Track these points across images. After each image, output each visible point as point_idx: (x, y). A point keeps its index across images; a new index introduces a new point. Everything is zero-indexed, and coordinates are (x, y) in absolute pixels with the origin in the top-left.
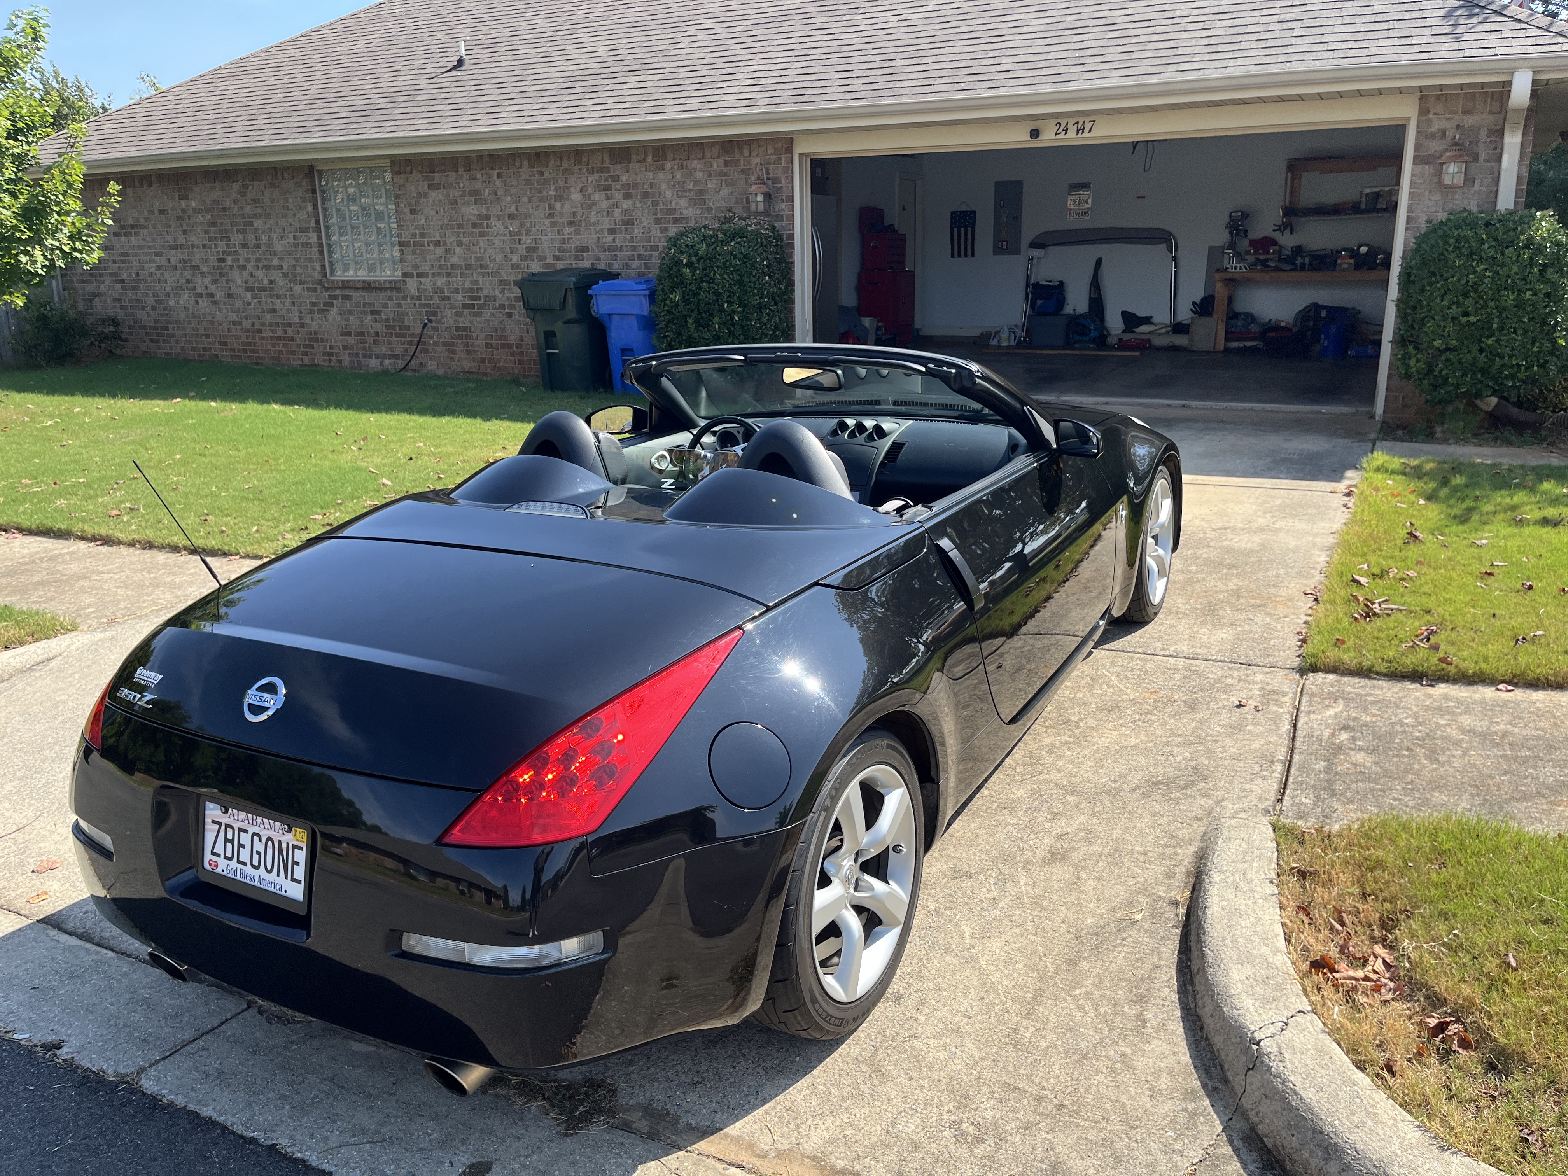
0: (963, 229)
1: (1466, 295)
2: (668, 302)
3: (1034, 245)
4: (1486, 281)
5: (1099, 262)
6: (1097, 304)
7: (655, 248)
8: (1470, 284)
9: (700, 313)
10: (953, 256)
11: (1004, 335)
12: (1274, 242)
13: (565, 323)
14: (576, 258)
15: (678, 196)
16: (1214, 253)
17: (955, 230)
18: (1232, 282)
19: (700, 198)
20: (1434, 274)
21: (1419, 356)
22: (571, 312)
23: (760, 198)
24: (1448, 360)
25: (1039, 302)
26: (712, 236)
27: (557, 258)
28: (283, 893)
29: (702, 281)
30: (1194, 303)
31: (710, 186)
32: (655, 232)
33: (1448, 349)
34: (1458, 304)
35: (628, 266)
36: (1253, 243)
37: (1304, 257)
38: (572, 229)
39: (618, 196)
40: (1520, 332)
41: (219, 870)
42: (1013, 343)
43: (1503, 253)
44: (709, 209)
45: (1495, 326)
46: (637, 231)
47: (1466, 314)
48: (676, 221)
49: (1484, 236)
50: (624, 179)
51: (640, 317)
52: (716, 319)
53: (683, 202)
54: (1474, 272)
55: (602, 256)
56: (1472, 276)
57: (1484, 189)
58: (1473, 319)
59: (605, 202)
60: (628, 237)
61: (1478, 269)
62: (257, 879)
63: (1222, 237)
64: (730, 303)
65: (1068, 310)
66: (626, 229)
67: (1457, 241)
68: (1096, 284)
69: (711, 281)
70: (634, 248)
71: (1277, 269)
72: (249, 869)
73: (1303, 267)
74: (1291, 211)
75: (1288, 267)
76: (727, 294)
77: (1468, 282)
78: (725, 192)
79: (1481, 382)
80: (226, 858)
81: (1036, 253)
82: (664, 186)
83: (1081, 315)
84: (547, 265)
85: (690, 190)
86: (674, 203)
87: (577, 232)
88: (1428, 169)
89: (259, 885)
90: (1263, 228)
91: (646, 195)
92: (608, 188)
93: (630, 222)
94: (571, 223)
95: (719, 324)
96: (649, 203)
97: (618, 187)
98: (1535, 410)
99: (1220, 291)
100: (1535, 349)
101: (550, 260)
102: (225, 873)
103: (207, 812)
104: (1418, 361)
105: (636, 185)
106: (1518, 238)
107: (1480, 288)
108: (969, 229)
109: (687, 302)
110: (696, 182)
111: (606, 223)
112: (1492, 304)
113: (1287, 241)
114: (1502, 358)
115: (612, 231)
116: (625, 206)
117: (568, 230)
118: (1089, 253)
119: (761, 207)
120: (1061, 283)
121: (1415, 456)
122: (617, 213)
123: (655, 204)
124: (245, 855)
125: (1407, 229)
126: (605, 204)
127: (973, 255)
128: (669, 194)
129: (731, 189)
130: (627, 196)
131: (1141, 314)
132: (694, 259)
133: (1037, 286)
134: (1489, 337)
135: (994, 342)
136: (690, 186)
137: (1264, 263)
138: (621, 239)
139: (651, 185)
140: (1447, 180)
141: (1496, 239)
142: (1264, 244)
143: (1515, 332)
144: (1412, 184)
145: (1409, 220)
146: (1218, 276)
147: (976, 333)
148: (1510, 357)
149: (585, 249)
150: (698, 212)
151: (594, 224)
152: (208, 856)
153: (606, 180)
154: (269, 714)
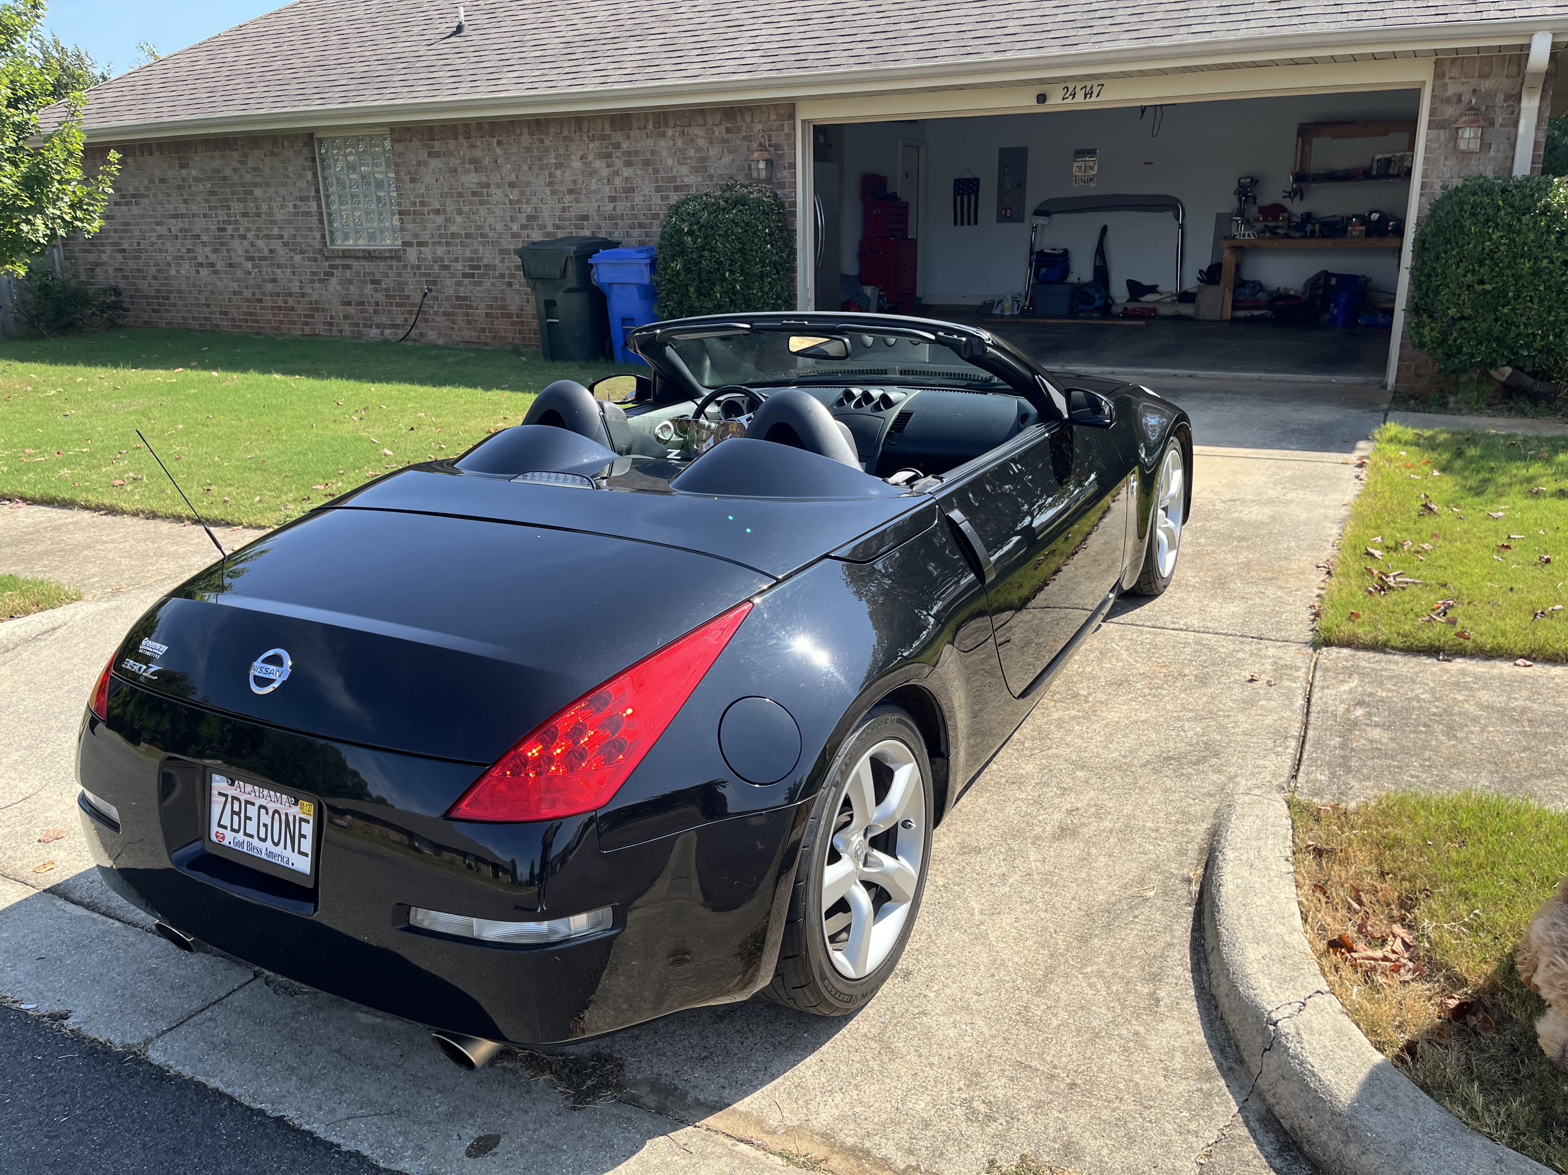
0: (966, 197)
1: (1481, 263)
2: (669, 271)
3: (1039, 212)
4: (1502, 248)
5: (1104, 230)
6: (1102, 273)
7: (656, 216)
8: (1486, 251)
9: (701, 282)
10: (955, 224)
11: (1007, 304)
12: (1284, 209)
13: (566, 292)
14: (577, 227)
15: (679, 163)
16: (1222, 220)
17: (959, 197)
18: (1240, 250)
19: (702, 165)
20: (1449, 241)
21: (1433, 325)
22: (572, 280)
23: (762, 165)
24: (1462, 329)
25: (1043, 271)
26: (714, 204)
27: (557, 227)
28: (290, 866)
29: (704, 250)
30: (1201, 271)
31: (711, 152)
32: (656, 200)
33: (1463, 318)
34: (1473, 272)
35: (628, 235)
36: (1262, 210)
37: (1314, 225)
38: (572, 197)
39: (618, 163)
40: (1536, 300)
41: (225, 842)
42: (1016, 312)
43: (1519, 220)
44: (711, 177)
45: (1511, 294)
46: (638, 199)
47: (1481, 282)
48: (677, 189)
49: (1500, 203)
50: (625, 146)
51: (641, 286)
52: (718, 288)
53: (684, 170)
54: (1490, 240)
55: (603, 225)
56: (1488, 243)
57: (1500, 155)
58: (1488, 287)
59: (606, 170)
60: (629, 205)
61: (1495, 237)
62: (264, 851)
63: (1230, 204)
64: (732, 272)
65: (1072, 278)
66: (627, 198)
67: (1473, 207)
68: (1101, 252)
69: (713, 250)
70: (635, 216)
71: (1287, 236)
72: (255, 842)
73: (1313, 235)
74: (1301, 178)
75: (1297, 234)
76: (728, 262)
77: (1483, 249)
78: (727, 159)
79: (1497, 351)
80: (233, 830)
81: (1040, 221)
82: (665, 153)
83: (1085, 285)
84: (547, 234)
85: (691, 158)
86: (675, 170)
87: (578, 201)
88: (1443, 134)
89: (265, 857)
90: (1271, 195)
91: (646, 163)
92: (609, 156)
93: (631, 190)
94: (571, 192)
95: (721, 293)
96: (650, 171)
97: (619, 154)
98: (1549, 380)
99: (1228, 259)
100: (1551, 318)
101: (550, 229)
102: (232, 845)
103: (213, 784)
104: (1432, 329)
105: (637, 153)
106: (1535, 205)
107: (1496, 257)
108: (973, 197)
109: (688, 270)
110: (698, 149)
111: (607, 191)
112: (1508, 272)
113: (1297, 208)
114: (1518, 327)
115: (613, 199)
116: (626, 174)
117: (568, 198)
118: (1095, 221)
119: (763, 175)
120: (1066, 252)
121: (1428, 426)
122: (618, 181)
123: (656, 171)
124: (252, 828)
125: (1421, 195)
126: (605, 172)
127: (976, 223)
128: (670, 162)
129: (732, 156)
130: (628, 164)
131: (1146, 282)
132: (695, 227)
133: (1041, 254)
134: (1504, 306)
135: (997, 311)
136: (692, 153)
137: (1273, 231)
138: (622, 207)
139: (653, 152)
140: (1463, 146)
141: (1512, 206)
142: (1273, 211)
143: (1531, 301)
144: (1427, 149)
145: (1423, 186)
146: (1226, 244)
147: (978, 302)
148: (1526, 326)
149: (585, 218)
150: (700, 179)
151: (594, 192)
152: (215, 828)
153: (607, 147)
154: (276, 685)
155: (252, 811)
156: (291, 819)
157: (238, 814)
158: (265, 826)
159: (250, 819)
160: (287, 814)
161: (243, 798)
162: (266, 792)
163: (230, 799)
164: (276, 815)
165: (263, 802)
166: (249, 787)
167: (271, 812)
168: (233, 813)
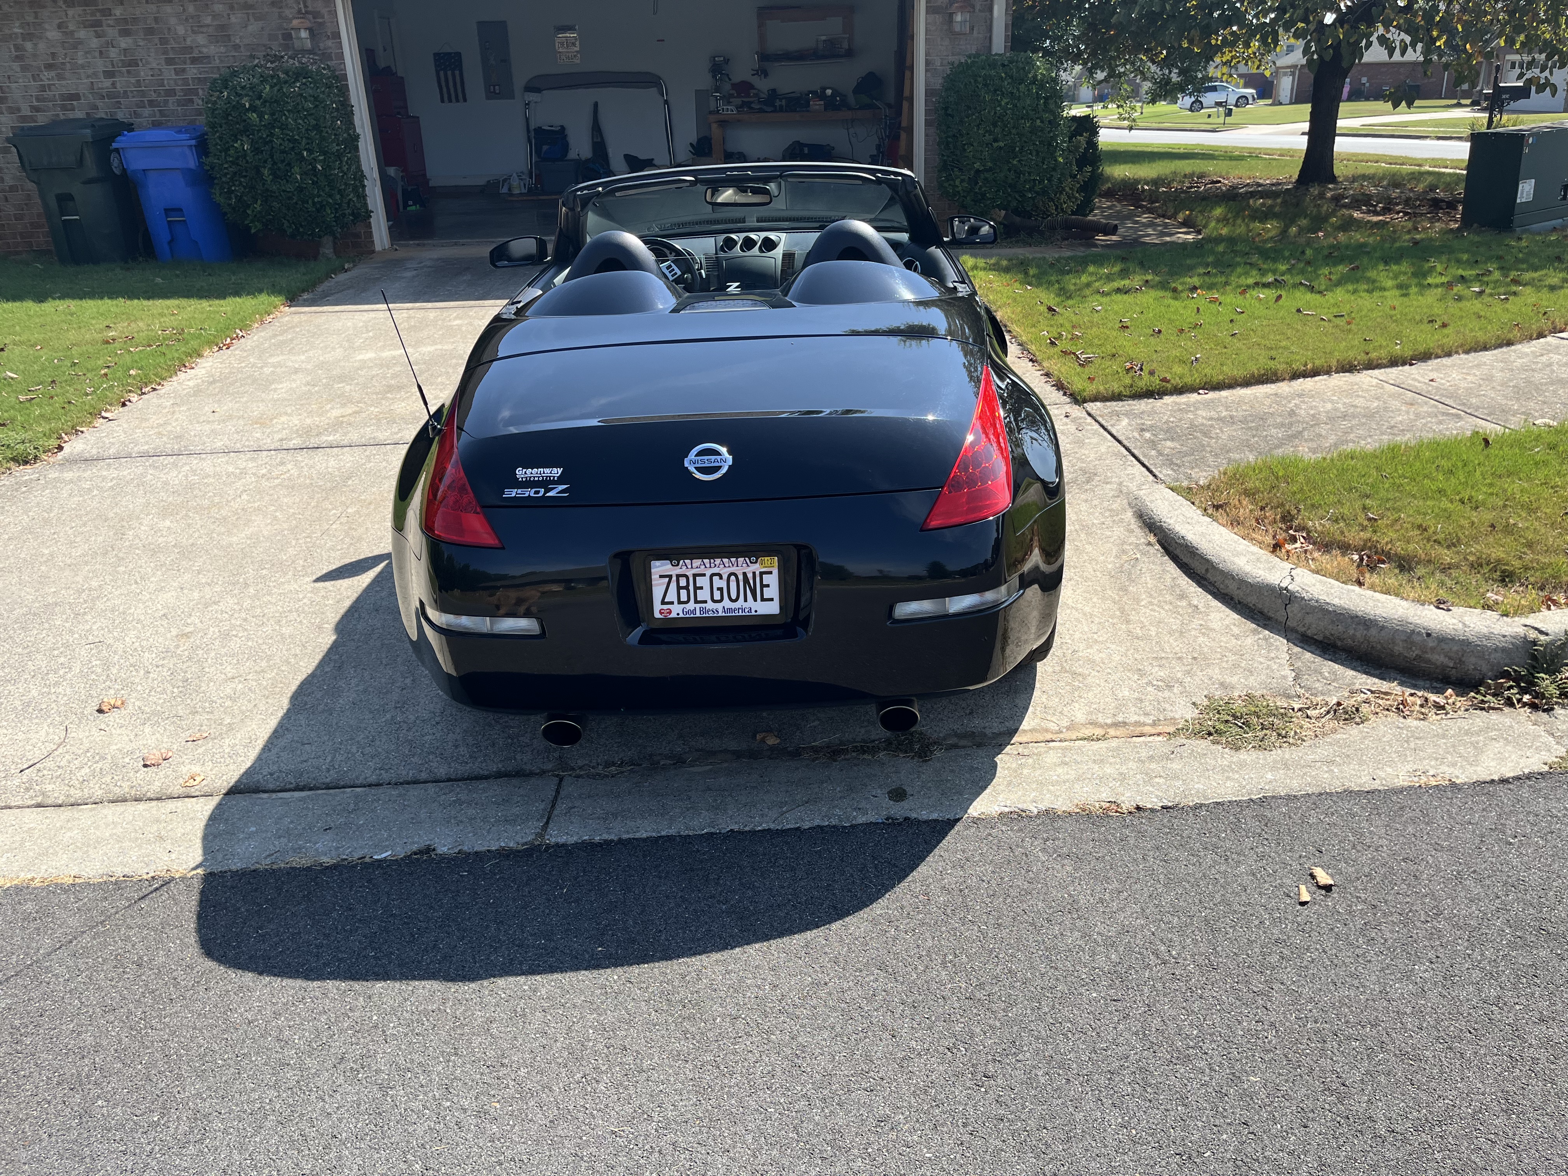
0: (449, 73)
1: (995, 125)
2: (232, 152)
3: (530, 88)
4: (1008, 112)
5: (596, 105)
6: (600, 148)
7: (171, 92)
8: (998, 115)
9: (275, 163)
10: (443, 101)
11: (515, 182)
12: (751, 86)
13: (84, 183)
14: (64, 108)
15: (194, 32)
16: (701, 96)
17: (442, 73)
18: (723, 123)
19: (222, 34)
20: (969, 108)
21: (962, 177)
22: (91, 169)
23: (304, 34)
24: (986, 179)
25: (545, 148)
26: (272, 77)
27: (37, 109)
28: (753, 613)
29: (274, 127)
30: (691, 144)
31: (233, 19)
32: (169, 74)
33: (986, 170)
34: (991, 133)
35: (137, 115)
36: (734, 86)
37: (781, 100)
38: (53, 74)
39: (112, 33)
40: (1034, 153)
41: (673, 615)
42: (524, 191)
43: (1018, 89)
44: (236, 47)
45: (1017, 149)
46: (144, 73)
47: (996, 140)
48: (194, 61)
49: (1003, 75)
50: (118, 12)
51: (187, 172)
52: (296, 169)
53: (201, 39)
54: (1000, 105)
55: (99, 103)
56: (998, 109)
57: (981, 36)
58: (1001, 144)
59: (95, 40)
60: (133, 80)
61: (1003, 103)
62: (720, 611)
63: (705, 81)
64: (310, 151)
65: (572, 155)
66: (128, 72)
67: (984, 80)
68: (596, 129)
69: (284, 127)
70: (143, 93)
71: (761, 111)
72: (710, 605)
73: (781, 109)
74: (765, 57)
75: (770, 109)
76: (304, 141)
77: (995, 113)
78: (254, 27)
79: (1010, 195)
80: (680, 602)
81: (532, 97)
82: (173, 21)
83: (588, 160)
84: (24, 118)
85: (208, 26)
86: (189, 40)
87: (60, 77)
88: (938, 18)
89: (724, 614)
90: (742, 71)
91: (150, 31)
92: (97, 24)
93: (134, 63)
94: (49, 67)
95: (301, 175)
96: (157, 41)
97: (111, 22)
98: (1030, 218)
99: (716, 132)
100: (1045, 167)
101: (26, 111)
102: (681, 615)
104: (962, 181)
105: (135, 20)
106: (1026, 76)
107: (1005, 119)
108: (457, 72)
109: (257, 151)
110: (215, 17)
111: (100, 65)
112: (1014, 131)
113: (763, 85)
114: (1024, 175)
115: (109, 74)
116: (123, 45)
117: (46, 75)
118: (587, 96)
119: (308, 45)
120: (563, 128)
122: (113, 53)
123: (164, 41)
124: (704, 595)
125: (926, 71)
126: (95, 43)
127: (465, 100)
128: (181, 30)
129: (260, 24)
130: (125, 33)
131: (642, 156)
132: (258, 102)
133: (539, 131)
134: (1014, 158)
135: (505, 190)
136: (208, 20)
137: (748, 104)
138: (122, 83)
139: (156, 19)
140: (957, 28)
141: (1012, 77)
142: (744, 87)
143: (1031, 154)
144: (927, 31)
145: (928, 63)
146: (712, 118)
147: (482, 182)
148: (1029, 173)
149: (76, 97)
150: (222, 49)
151: (83, 67)
152: (657, 606)
153: (93, 14)
154: (724, 470)
155: (702, 582)
156: (750, 576)
157: (687, 588)
158: (720, 589)
159: (701, 588)
160: (745, 574)
161: (690, 573)
162: (718, 561)
163: (674, 578)
164: (733, 578)
165: (716, 570)
166: (697, 562)
167: (725, 577)
168: (679, 588)
